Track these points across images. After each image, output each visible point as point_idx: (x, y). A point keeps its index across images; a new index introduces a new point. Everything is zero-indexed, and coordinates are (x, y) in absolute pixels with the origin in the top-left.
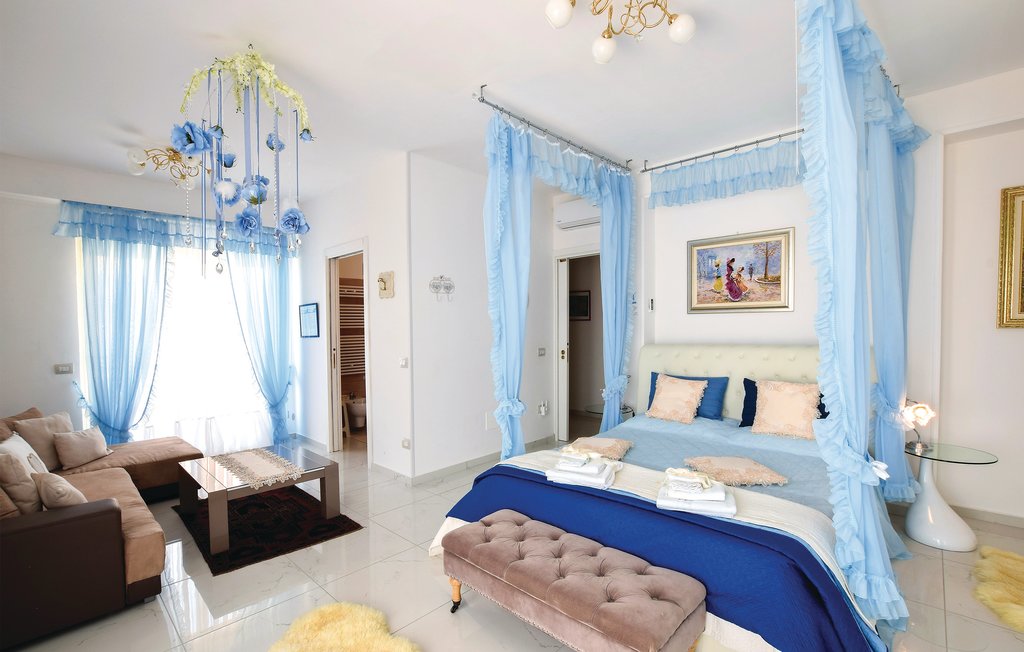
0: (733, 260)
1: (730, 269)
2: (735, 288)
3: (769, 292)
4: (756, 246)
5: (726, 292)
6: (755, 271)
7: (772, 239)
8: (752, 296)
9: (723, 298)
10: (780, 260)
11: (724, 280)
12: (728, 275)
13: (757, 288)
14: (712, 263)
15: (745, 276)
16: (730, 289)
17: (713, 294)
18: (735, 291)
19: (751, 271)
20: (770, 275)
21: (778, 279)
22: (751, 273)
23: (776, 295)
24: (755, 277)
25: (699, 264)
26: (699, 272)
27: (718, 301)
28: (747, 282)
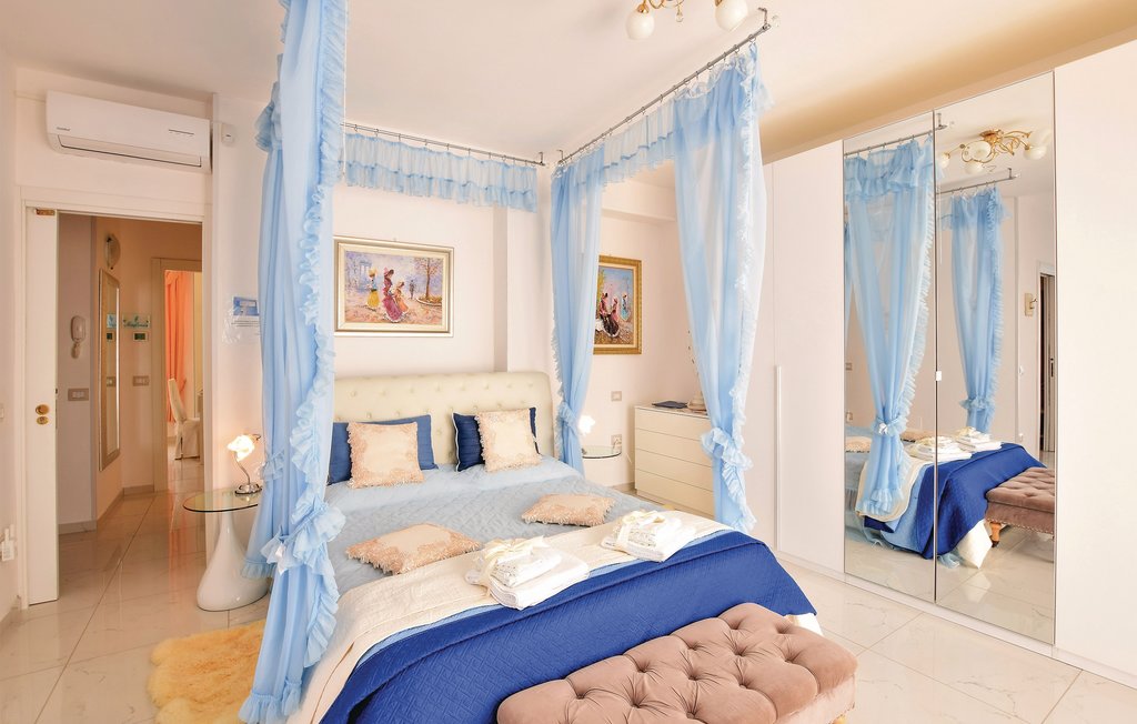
0: (392, 272)
1: (388, 282)
2: (394, 306)
3: (430, 315)
4: (417, 260)
5: (383, 310)
6: (416, 289)
7: (435, 256)
8: (413, 318)
9: (380, 318)
10: (442, 281)
11: (381, 296)
12: (386, 290)
13: (419, 310)
14: (365, 272)
15: (405, 292)
16: (389, 308)
17: (367, 312)
18: (394, 310)
19: (412, 289)
20: (431, 295)
21: (440, 300)
22: (412, 291)
23: (436, 319)
24: (417, 296)
25: (347, 269)
26: (348, 280)
27: (373, 321)
28: (408, 300)
